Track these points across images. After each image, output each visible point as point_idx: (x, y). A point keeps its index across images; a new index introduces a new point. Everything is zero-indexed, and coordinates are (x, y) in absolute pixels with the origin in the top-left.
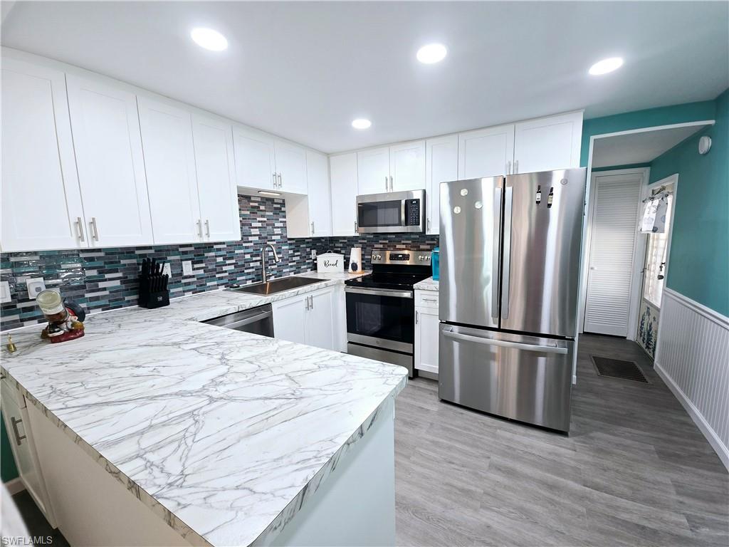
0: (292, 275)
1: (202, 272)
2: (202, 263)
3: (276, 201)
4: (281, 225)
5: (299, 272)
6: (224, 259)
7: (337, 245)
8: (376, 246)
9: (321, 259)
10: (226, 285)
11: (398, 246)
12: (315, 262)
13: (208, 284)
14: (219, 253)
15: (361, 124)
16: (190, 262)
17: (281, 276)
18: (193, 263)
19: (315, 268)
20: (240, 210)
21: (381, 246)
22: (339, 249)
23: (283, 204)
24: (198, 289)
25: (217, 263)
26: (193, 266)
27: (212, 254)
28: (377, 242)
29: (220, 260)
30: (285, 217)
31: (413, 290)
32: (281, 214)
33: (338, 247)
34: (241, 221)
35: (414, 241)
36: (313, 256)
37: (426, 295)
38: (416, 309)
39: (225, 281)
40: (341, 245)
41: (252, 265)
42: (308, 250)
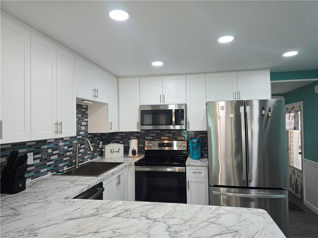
0: (89, 161)
1: (38, 161)
2: (39, 154)
3: (83, 107)
4: (85, 123)
5: (93, 158)
6: (52, 151)
7: (116, 137)
8: (146, 138)
9: (108, 148)
10: (52, 171)
11: (162, 138)
12: (103, 150)
13: (42, 171)
14: (50, 146)
15: (157, 64)
16: (32, 153)
17: (83, 162)
18: (34, 155)
19: (102, 154)
20: (77, 114)
21: (151, 138)
22: (118, 140)
23: (87, 109)
24: (36, 175)
25: (48, 154)
26: (34, 157)
27: (46, 147)
28: (148, 135)
29: (50, 151)
30: (87, 118)
31: (185, 166)
32: (85, 116)
33: (117, 139)
34: (77, 121)
35: (173, 134)
36: (100, 146)
37: (194, 169)
38: (187, 179)
39: (52, 168)
40: (120, 137)
41: (68, 154)
42: (98, 141)
